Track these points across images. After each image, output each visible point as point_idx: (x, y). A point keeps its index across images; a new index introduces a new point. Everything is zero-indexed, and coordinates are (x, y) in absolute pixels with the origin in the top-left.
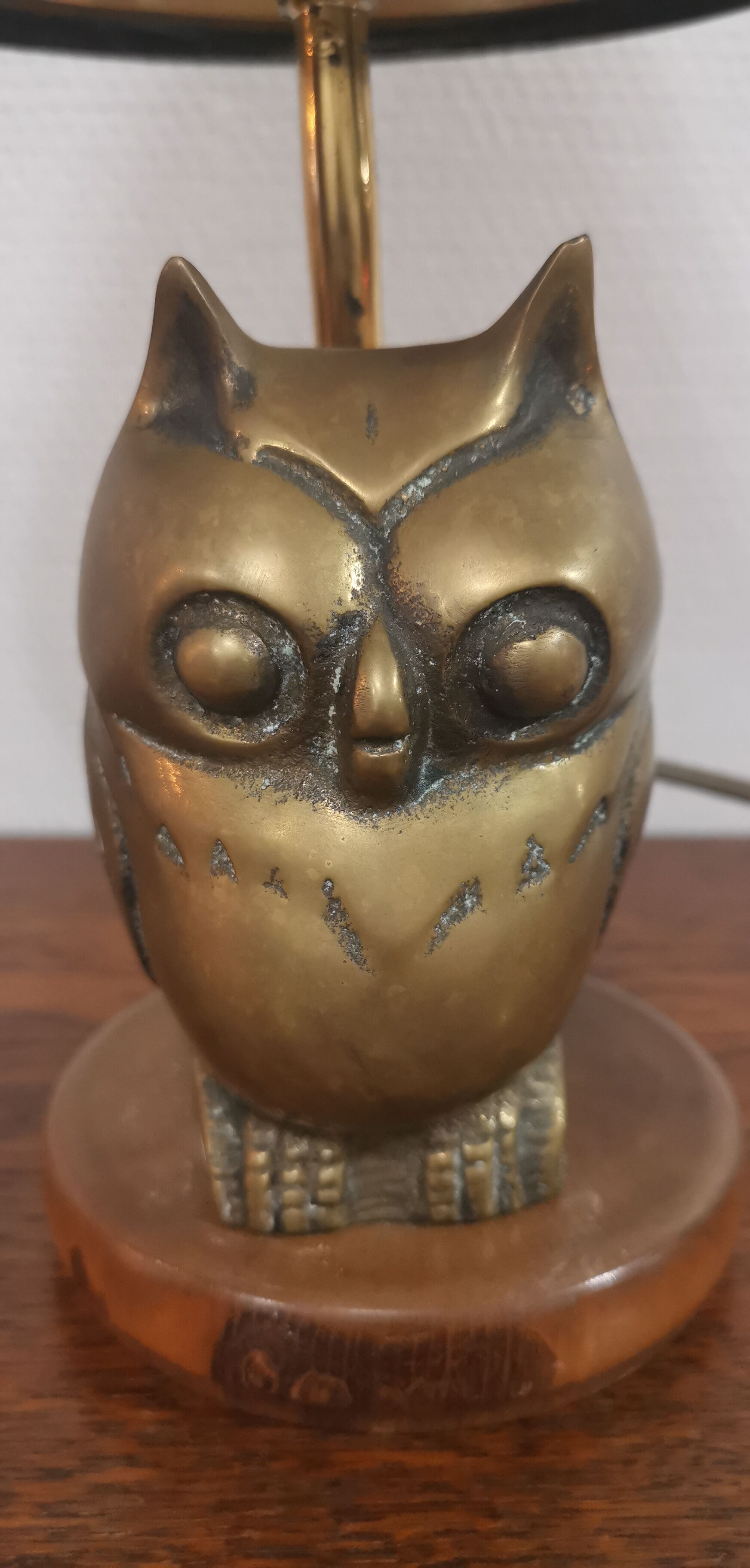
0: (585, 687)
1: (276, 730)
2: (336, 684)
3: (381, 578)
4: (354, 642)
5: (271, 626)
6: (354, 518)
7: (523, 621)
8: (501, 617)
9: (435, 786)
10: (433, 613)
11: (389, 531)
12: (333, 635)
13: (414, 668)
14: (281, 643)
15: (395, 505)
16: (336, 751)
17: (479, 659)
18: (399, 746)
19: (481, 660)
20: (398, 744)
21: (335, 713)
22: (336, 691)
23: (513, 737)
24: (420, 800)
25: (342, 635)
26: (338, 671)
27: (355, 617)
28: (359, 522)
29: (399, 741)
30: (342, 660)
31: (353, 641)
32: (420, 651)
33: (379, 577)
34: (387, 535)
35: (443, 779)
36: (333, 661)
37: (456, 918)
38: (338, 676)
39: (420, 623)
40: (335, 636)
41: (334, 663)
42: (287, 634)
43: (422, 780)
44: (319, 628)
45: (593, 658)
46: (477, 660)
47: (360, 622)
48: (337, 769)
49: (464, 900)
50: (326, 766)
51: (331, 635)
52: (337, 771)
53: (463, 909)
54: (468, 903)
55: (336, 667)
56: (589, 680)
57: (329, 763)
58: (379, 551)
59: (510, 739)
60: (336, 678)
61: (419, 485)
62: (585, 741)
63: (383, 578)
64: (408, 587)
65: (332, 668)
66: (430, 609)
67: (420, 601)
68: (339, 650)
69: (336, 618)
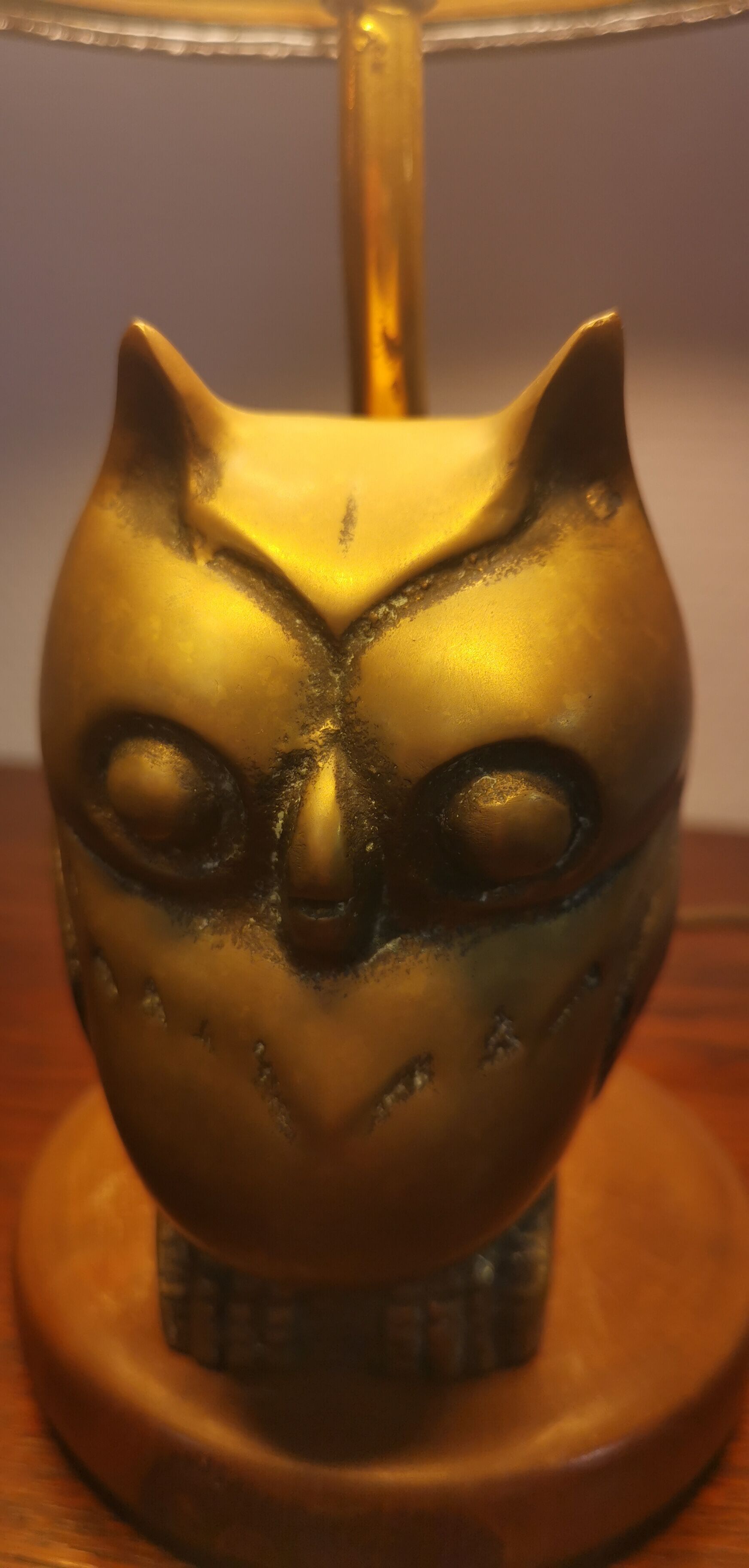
0: (571, 848)
1: (215, 869)
2: (278, 828)
3: (339, 711)
4: (300, 785)
5: (209, 759)
6: (315, 638)
7: (494, 779)
8: (469, 771)
9: (390, 946)
10: (389, 762)
11: (353, 657)
12: (277, 775)
13: (366, 821)
14: (221, 777)
15: (363, 627)
16: (279, 898)
17: (442, 815)
18: (342, 909)
19: (444, 817)
20: (340, 906)
21: (277, 860)
22: (278, 836)
23: (484, 898)
24: (371, 960)
25: (287, 776)
26: (281, 815)
27: (303, 756)
28: (320, 644)
29: (342, 904)
30: (286, 804)
31: (300, 783)
32: (374, 803)
33: (337, 710)
34: (350, 661)
35: (400, 938)
36: (276, 804)
37: (402, 1097)
38: (281, 822)
39: (374, 770)
40: (278, 777)
41: (277, 806)
42: (226, 769)
43: (376, 939)
44: (259, 768)
45: (581, 819)
46: (439, 816)
47: (308, 762)
48: (280, 918)
49: (412, 1076)
50: (269, 912)
51: (274, 776)
52: (280, 919)
53: (410, 1086)
54: (418, 1081)
55: (279, 810)
56: (576, 841)
57: (272, 910)
58: (340, 679)
59: (480, 900)
60: (279, 822)
61: (393, 604)
62: (577, 897)
63: (341, 712)
64: (364, 727)
65: (275, 812)
66: (386, 756)
67: (376, 746)
68: (283, 792)
69: (280, 757)
